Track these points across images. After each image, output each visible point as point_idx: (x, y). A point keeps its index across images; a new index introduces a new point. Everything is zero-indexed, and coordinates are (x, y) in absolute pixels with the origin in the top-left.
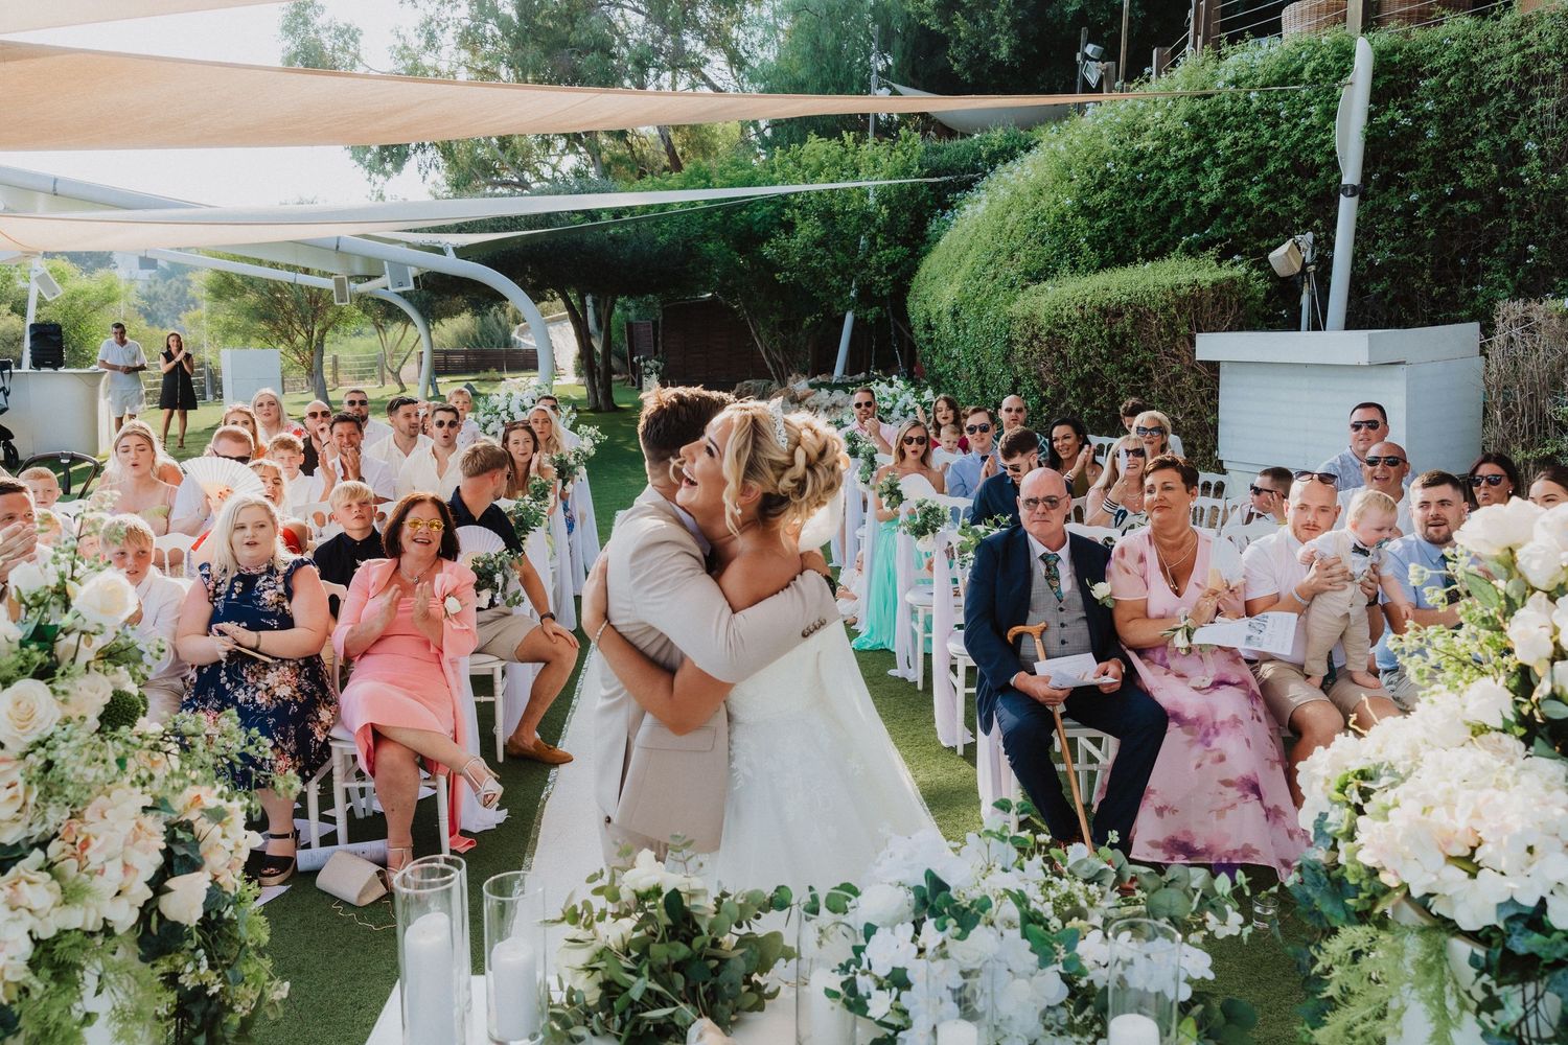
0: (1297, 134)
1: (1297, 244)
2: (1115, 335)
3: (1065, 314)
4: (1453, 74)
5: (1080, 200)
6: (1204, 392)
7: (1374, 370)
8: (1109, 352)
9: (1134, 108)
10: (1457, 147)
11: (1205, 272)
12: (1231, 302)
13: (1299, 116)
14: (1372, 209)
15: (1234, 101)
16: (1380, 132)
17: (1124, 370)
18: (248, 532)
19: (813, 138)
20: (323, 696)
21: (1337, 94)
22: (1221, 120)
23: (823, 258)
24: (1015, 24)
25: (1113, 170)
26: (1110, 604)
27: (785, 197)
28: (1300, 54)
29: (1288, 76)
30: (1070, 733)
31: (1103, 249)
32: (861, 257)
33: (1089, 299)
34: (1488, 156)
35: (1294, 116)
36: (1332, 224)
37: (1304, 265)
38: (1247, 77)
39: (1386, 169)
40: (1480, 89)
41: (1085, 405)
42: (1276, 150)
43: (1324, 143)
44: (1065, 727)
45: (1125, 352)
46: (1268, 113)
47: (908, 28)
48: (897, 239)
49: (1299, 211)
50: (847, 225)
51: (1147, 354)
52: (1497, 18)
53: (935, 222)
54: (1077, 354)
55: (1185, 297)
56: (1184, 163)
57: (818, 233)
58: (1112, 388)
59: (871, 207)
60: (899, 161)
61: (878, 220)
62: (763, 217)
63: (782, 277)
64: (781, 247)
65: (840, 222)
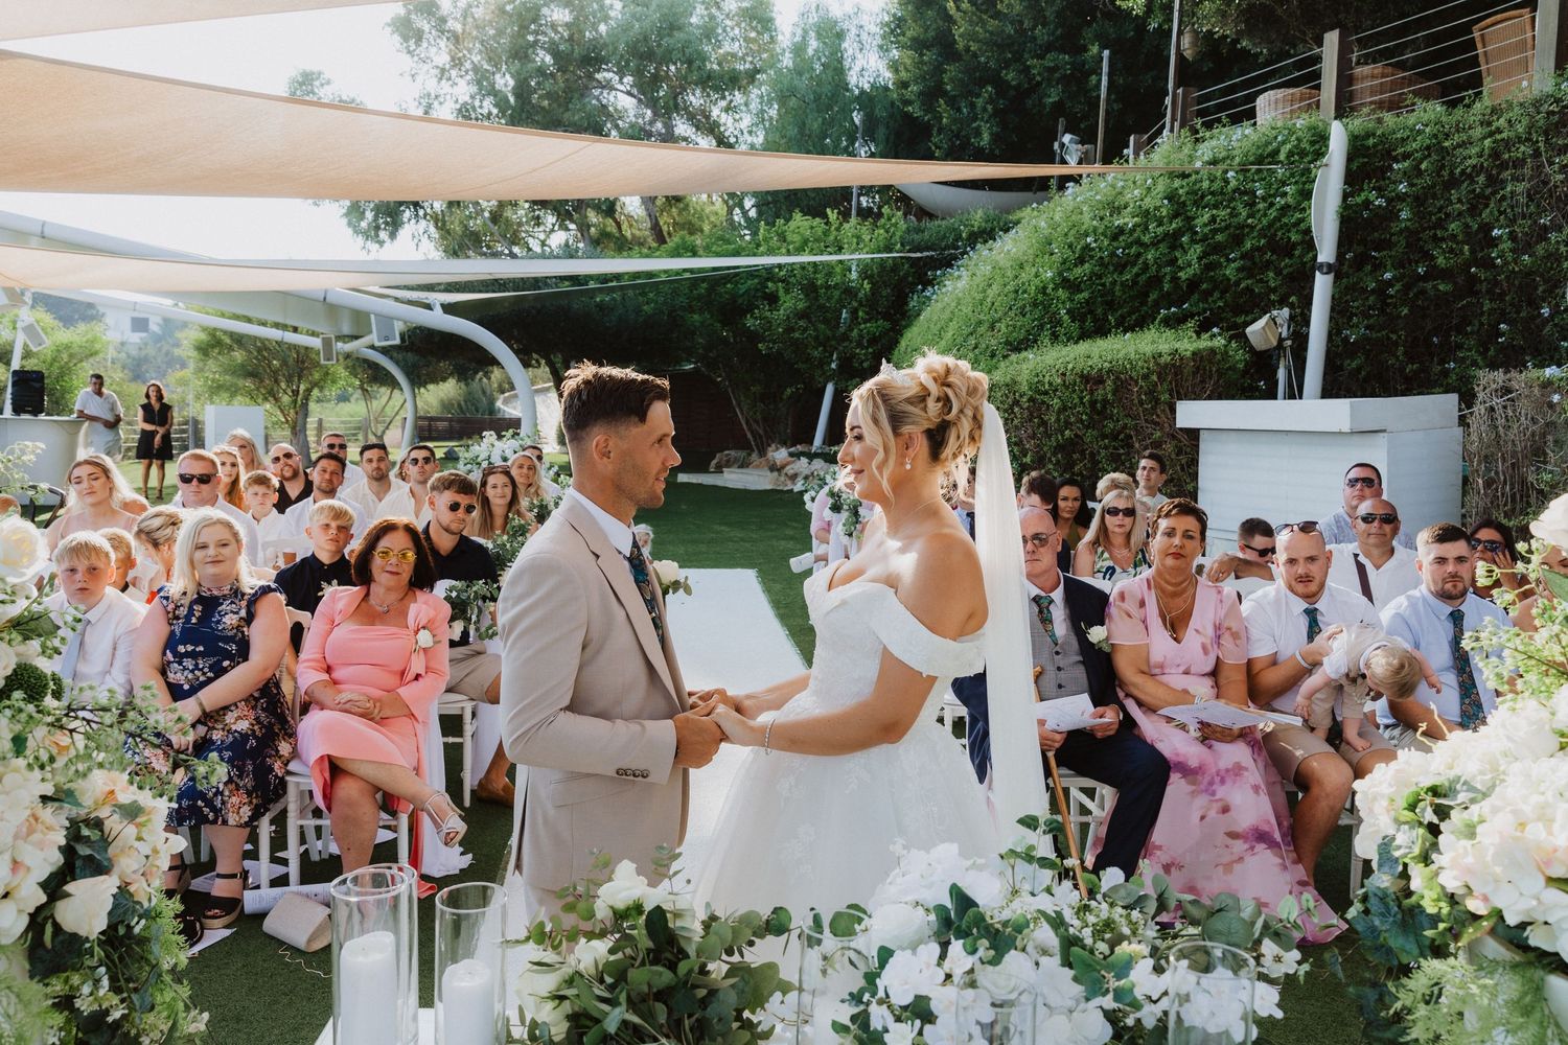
0: (1273, 213)
1: (1273, 320)
2: (1096, 402)
3: (1047, 379)
4: (1425, 157)
5: (1060, 274)
6: (1184, 459)
7: (1356, 438)
8: (1091, 418)
9: (1113, 187)
10: (1430, 228)
11: (1186, 343)
12: (1211, 371)
13: (1275, 196)
14: (1346, 287)
15: (1212, 181)
16: (1356, 212)
17: (1104, 436)
18: (211, 551)
19: (798, 216)
20: (283, 728)
21: (1313, 175)
22: (1198, 198)
23: (805, 330)
24: (996, 113)
25: (1094, 245)
26: (1107, 649)
27: (769, 269)
28: (1276, 138)
29: (1265, 156)
30: (1065, 782)
31: (1083, 321)
32: (842, 330)
33: (1070, 366)
34: (1460, 238)
35: (1270, 196)
36: (1307, 302)
37: (1281, 340)
38: (1224, 159)
39: (1360, 249)
40: (1452, 173)
41: (1064, 471)
42: (1252, 227)
43: (1302, 220)
44: (1060, 776)
45: (1106, 418)
46: (1245, 193)
47: (891, 116)
48: (878, 312)
49: (1275, 287)
50: (829, 299)
51: (1128, 421)
52: (1468, 106)
53: (915, 297)
54: (1058, 420)
55: (1166, 365)
56: (1163, 240)
57: (801, 305)
58: (1092, 455)
59: (853, 281)
60: (881, 238)
61: (860, 295)
62: (749, 290)
63: (765, 347)
64: (764, 318)
65: (823, 296)
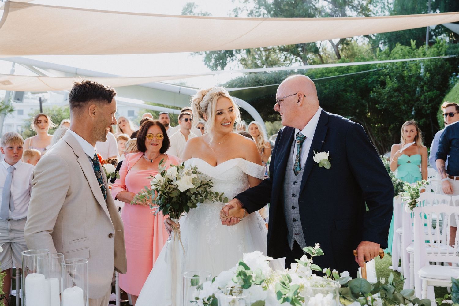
23: (397, 96)
32: (416, 96)
48: (434, 87)
50: (409, 81)
53: (452, 79)
57: (396, 85)
59: (421, 73)
60: (436, 52)
61: (425, 79)
62: (373, 81)
63: (379, 106)
64: (378, 92)
65: (407, 81)
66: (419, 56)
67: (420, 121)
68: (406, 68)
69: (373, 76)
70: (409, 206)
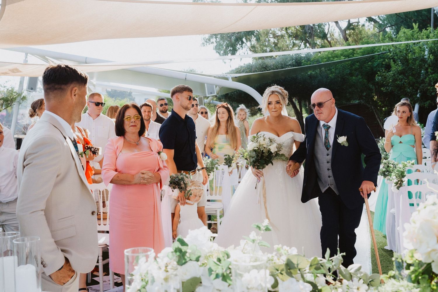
23: (402, 79)
32: (421, 79)
57: (400, 68)
59: (425, 55)
61: (429, 61)
62: (378, 64)
63: (385, 89)
64: (382, 76)
65: (411, 63)
66: (422, 38)
67: (425, 103)
68: (409, 51)
69: (379, 59)
70: (395, 186)
